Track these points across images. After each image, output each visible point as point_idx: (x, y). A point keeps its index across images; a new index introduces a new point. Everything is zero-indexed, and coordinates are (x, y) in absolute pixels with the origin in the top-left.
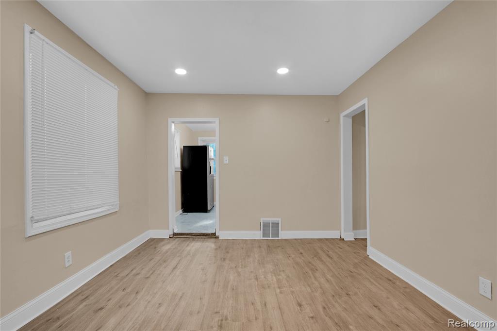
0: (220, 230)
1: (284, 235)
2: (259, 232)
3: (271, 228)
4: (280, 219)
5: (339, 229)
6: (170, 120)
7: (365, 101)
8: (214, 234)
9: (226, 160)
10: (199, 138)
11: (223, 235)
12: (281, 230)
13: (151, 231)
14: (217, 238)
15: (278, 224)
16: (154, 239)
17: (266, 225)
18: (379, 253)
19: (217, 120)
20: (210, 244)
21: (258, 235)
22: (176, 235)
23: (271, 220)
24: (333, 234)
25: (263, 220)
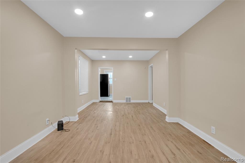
0: (114, 100)
1: (132, 101)
2: (125, 101)
3: (128, 99)
4: (131, 97)
5: (148, 100)
6: (99, 68)
7: (152, 64)
8: (112, 101)
9: (115, 79)
10: (104, 71)
11: (114, 101)
12: (131, 100)
13: (93, 100)
14: (113, 102)
15: (130, 98)
16: (94, 102)
17: (127, 98)
18: (156, 105)
19: (112, 68)
20: (111, 104)
21: (124, 101)
22: (101, 101)
23: (128, 97)
24: (147, 101)
25: (126, 97)
